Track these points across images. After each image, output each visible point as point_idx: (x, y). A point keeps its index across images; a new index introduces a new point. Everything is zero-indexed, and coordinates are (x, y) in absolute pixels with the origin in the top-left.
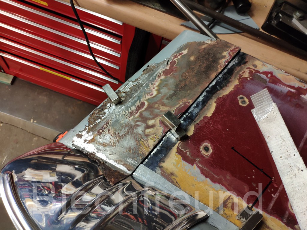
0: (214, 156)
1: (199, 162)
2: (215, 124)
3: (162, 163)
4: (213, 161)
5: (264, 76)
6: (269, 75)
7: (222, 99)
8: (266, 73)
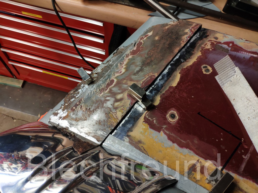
0: (180, 122)
1: (166, 128)
2: (180, 93)
3: (129, 132)
4: (179, 127)
5: (225, 46)
6: (231, 45)
7: (186, 70)
8: (227, 43)
